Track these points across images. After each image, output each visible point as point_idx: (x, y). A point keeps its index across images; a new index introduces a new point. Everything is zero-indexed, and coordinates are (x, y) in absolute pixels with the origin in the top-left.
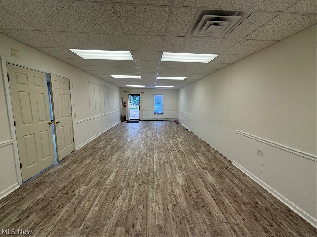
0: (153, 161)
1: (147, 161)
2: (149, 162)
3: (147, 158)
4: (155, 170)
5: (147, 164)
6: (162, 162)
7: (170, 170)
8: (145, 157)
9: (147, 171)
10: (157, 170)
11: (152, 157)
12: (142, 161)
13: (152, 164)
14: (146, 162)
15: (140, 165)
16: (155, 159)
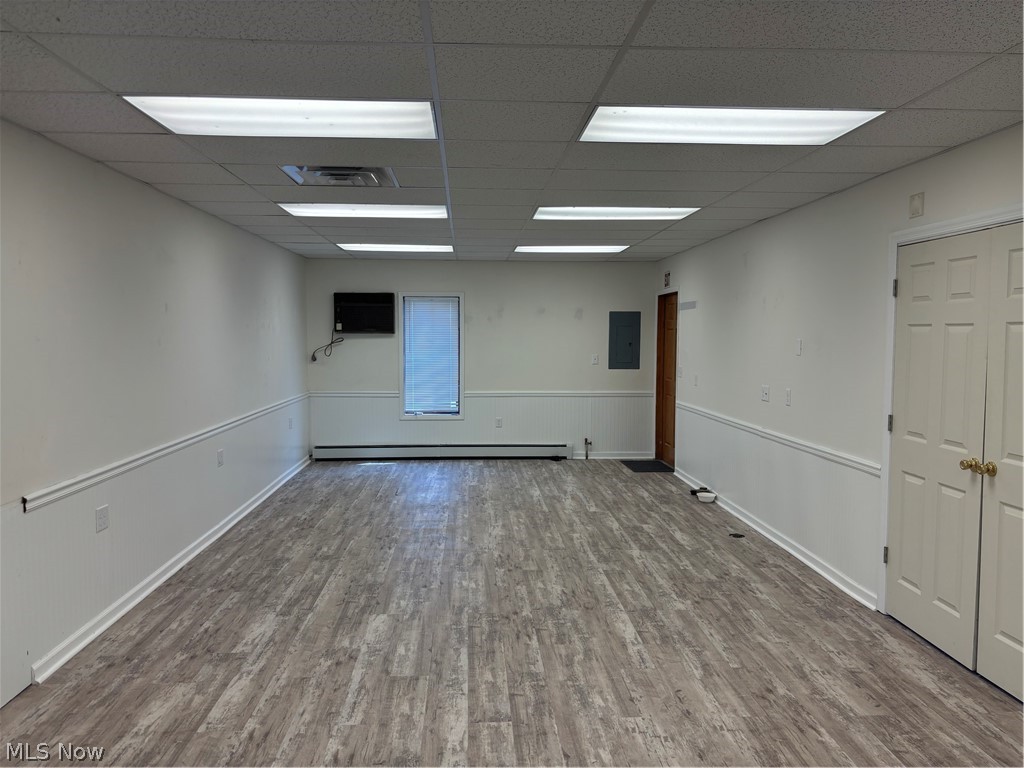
0: (472, 691)
1: (506, 691)
2: (494, 685)
3: (514, 707)
4: (464, 651)
5: (502, 678)
6: (423, 685)
7: (401, 650)
8: (522, 712)
9: (500, 647)
10: (458, 649)
11: (478, 715)
12: (537, 689)
13: (482, 674)
14: (513, 682)
15: (539, 668)
16: (463, 703)
